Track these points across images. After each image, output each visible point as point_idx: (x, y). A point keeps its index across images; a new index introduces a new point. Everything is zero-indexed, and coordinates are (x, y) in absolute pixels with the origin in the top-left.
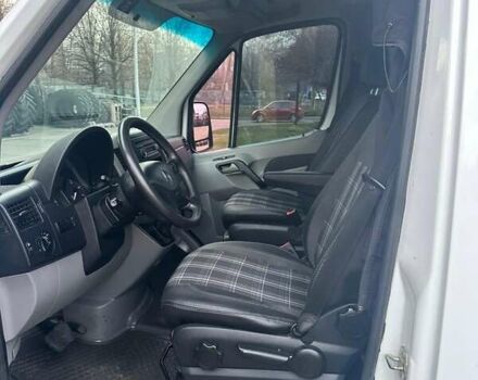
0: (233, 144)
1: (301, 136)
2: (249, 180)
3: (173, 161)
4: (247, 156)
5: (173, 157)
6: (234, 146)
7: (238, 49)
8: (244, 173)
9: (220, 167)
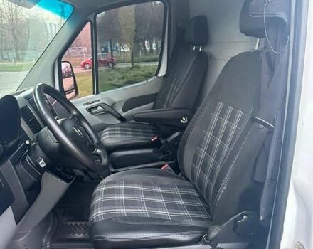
0: (96, 92)
1: (145, 82)
2: (113, 117)
3: (75, 116)
4: (109, 100)
5: (75, 113)
6: (98, 93)
7: (92, 20)
8: (108, 112)
9: (89, 110)
